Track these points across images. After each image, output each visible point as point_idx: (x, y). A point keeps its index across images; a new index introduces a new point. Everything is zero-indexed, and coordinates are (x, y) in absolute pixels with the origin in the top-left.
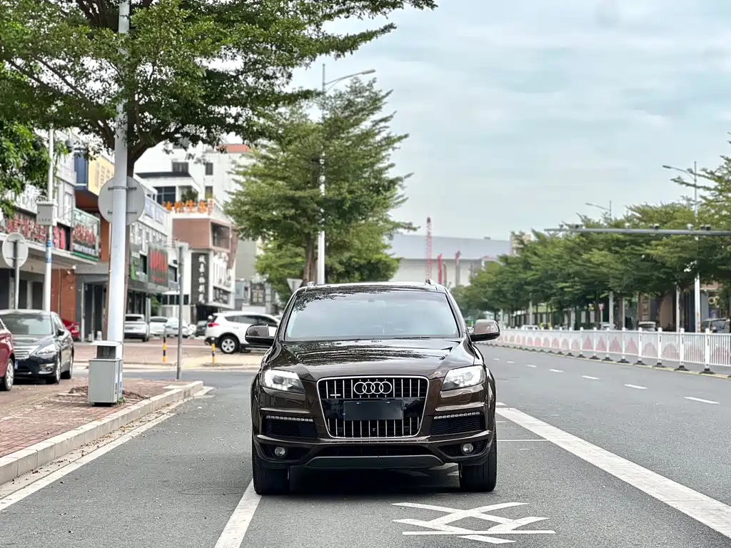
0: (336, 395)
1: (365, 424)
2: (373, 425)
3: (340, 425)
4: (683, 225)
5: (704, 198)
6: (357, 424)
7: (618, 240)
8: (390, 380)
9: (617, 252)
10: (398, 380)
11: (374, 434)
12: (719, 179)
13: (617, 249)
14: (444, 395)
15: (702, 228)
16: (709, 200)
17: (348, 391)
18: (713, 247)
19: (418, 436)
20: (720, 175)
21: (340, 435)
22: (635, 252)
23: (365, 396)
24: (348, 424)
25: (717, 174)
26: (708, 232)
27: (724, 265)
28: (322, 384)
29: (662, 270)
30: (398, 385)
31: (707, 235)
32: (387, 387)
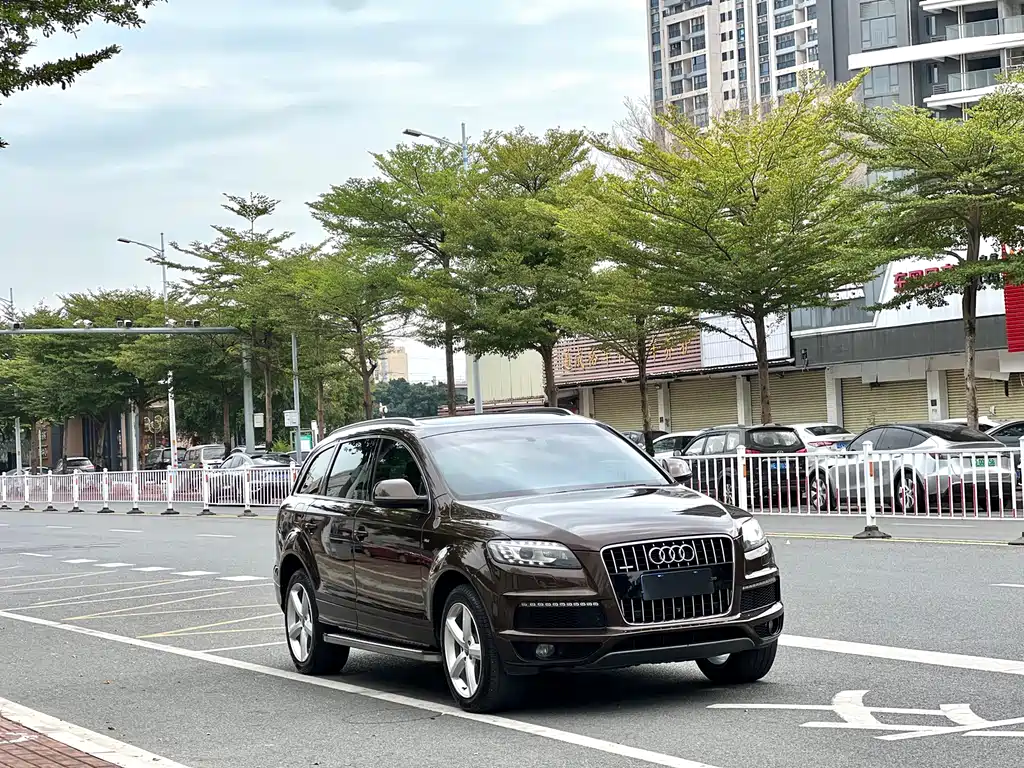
0: (627, 567)
1: (668, 603)
2: (679, 604)
3: (638, 607)
4: (161, 321)
5: (190, 283)
6: (658, 604)
7: (52, 345)
8: (688, 542)
9: (51, 361)
10: (698, 541)
11: (679, 616)
12: (215, 257)
13: (52, 356)
14: (749, 556)
15: (189, 324)
16: (197, 286)
17: (642, 561)
18: (204, 351)
19: (729, 615)
20: (217, 251)
21: (639, 620)
22: (78, 360)
23: (664, 565)
24: (648, 605)
25: (212, 250)
26: (197, 330)
27: (219, 374)
28: (607, 553)
29: (118, 384)
30: (699, 548)
31: (194, 334)
32: (688, 552)
